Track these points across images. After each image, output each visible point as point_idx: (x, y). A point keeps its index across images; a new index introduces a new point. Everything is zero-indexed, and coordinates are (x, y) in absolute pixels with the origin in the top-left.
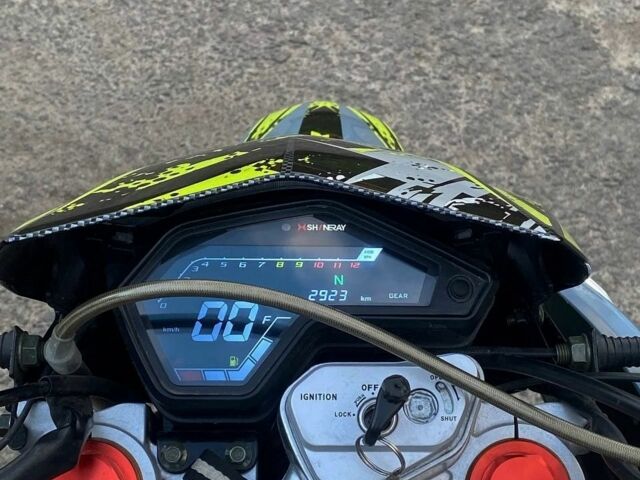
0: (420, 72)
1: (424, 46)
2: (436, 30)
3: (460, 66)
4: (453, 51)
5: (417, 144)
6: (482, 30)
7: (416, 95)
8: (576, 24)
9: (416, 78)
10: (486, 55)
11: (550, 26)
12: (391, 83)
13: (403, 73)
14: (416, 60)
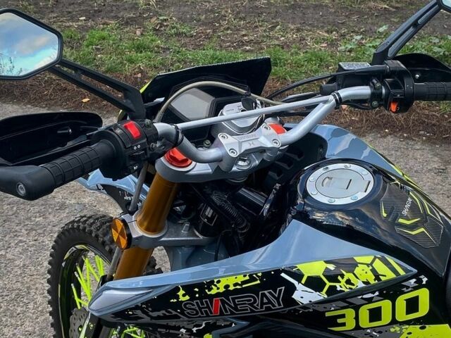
0: (21, 241)
1: (16, 231)
2: (18, 224)
3: (40, 234)
4: (32, 229)
5: (39, 268)
6: (41, 218)
7: (25, 250)
8: (85, 206)
9: (20, 244)
10: (50, 227)
11: (73, 209)
12: (9, 249)
13: (13, 244)
14: (16, 238)
